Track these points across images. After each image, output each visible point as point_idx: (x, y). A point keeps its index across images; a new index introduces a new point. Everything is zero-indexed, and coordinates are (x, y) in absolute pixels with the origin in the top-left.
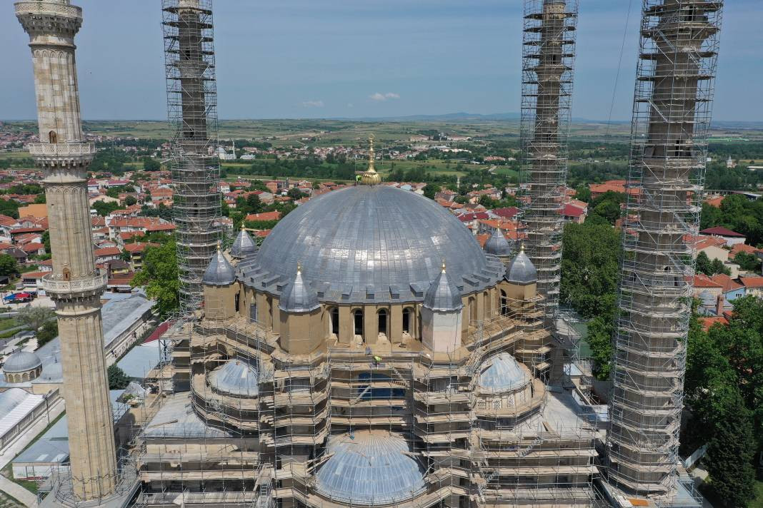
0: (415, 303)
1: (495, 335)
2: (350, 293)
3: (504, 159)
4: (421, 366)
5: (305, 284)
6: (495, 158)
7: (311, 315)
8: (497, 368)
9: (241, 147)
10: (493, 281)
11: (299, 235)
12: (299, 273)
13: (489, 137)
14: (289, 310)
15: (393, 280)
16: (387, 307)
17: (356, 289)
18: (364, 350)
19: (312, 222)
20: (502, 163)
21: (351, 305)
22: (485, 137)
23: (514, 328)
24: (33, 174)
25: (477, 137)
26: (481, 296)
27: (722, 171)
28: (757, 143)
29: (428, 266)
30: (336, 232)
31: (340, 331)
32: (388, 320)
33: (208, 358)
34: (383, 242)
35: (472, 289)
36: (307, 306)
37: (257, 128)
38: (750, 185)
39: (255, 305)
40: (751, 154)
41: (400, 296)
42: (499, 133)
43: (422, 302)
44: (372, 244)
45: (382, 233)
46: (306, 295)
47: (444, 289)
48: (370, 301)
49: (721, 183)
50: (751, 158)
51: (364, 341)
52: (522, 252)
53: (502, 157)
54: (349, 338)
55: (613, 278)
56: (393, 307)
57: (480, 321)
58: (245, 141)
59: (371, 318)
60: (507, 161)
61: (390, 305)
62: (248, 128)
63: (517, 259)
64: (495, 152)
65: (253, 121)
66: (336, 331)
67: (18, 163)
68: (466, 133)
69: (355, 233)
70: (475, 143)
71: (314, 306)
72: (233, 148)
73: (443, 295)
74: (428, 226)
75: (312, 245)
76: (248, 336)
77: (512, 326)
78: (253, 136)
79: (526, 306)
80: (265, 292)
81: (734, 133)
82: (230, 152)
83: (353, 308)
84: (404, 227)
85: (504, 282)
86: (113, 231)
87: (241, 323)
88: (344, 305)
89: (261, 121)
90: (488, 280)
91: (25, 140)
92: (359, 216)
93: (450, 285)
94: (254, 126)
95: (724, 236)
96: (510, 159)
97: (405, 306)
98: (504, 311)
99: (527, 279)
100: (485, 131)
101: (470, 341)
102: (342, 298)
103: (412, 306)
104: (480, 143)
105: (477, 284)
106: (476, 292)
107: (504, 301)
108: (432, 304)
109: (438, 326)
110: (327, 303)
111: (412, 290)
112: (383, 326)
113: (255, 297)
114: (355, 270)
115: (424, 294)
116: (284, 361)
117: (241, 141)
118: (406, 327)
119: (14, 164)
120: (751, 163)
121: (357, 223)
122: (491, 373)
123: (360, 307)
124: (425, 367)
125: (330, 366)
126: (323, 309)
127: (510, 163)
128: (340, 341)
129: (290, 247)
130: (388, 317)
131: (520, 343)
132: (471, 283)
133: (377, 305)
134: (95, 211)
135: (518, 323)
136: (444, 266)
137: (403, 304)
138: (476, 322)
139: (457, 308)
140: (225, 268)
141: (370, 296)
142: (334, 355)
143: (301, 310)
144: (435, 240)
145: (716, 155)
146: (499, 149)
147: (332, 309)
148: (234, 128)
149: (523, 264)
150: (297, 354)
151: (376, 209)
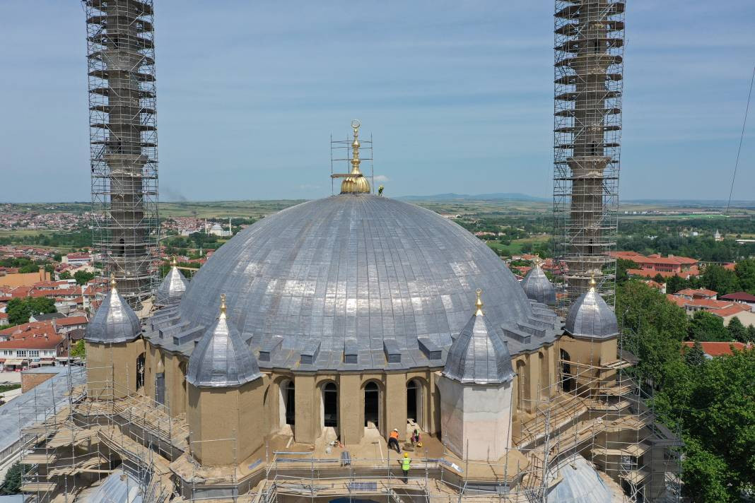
0: (428, 370)
1: (561, 425)
2: (316, 354)
3: (494, 234)
4: (443, 487)
5: (232, 336)
6: (485, 233)
7: (241, 392)
8: (571, 484)
9: (238, 225)
10: (550, 335)
11: (238, 261)
12: (223, 316)
13: (478, 215)
14: (202, 383)
15: (390, 332)
16: (379, 377)
17: (327, 346)
18: (339, 458)
19: (260, 242)
20: (492, 238)
21: (316, 374)
22: (474, 215)
23: (587, 413)
24: (31, 250)
25: (466, 215)
26: (534, 358)
27: (712, 243)
28: (740, 219)
29: (446, 308)
30: (296, 254)
31: (297, 419)
32: (380, 400)
33: (80, 467)
34: (372, 269)
35: (521, 346)
36: (235, 376)
37: (255, 208)
38: (743, 257)
39: (163, 374)
40: (736, 228)
41: (403, 358)
42: (487, 212)
43: (442, 368)
44: (355, 272)
45: (371, 256)
46: (233, 355)
47: (482, 342)
48: (350, 366)
49: (713, 255)
50: (736, 233)
51: (339, 438)
52: (592, 290)
53: (492, 232)
54: (314, 431)
55: (653, 344)
56: (389, 377)
57: (533, 401)
58: (242, 219)
59: (352, 398)
60: (497, 236)
61: (384, 373)
62: (246, 208)
63: (585, 300)
64: (485, 228)
65: (252, 202)
66: (291, 420)
67: (19, 240)
68: (455, 211)
69: (327, 253)
70: (465, 220)
71: (251, 374)
72: (230, 226)
73: (480, 354)
74: (444, 248)
75: (258, 276)
76: (146, 428)
77: (584, 410)
78: (250, 215)
79: (603, 376)
80: (176, 354)
81: (714, 211)
82: (227, 229)
83: (320, 378)
84: (407, 246)
85: (566, 338)
86: (87, 300)
87: (140, 407)
88: (304, 374)
89: (259, 202)
90: (542, 334)
91: (31, 220)
92: (334, 230)
93: (490, 335)
94: (253, 206)
95: (748, 302)
96: (500, 234)
97: (411, 376)
98: (568, 386)
99: (604, 331)
100: (473, 209)
101: (524, 437)
102: (301, 362)
103: (423, 375)
104: (469, 220)
105: (528, 340)
106: (527, 353)
107: (567, 368)
108: (461, 372)
109: (472, 411)
110: (274, 370)
111: (422, 347)
112: (372, 410)
113: (163, 361)
114: (325, 314)
115: (444, 355)
116: (188, 480)
117: (238, 220)
118: (412, 411)
119: (15, 241)
120: (737, 237)
121: (331, 240)
122: (562, 495)
123: (333, 378)
124: (450, 490)
125: (275, 487)
126: (267, 382)
127: (501, 238)
128: (297, 438)
129: (224, 281)
130: (381, 395)
131: (601, 438)
132: (518, 338)
133: (362, 373)
134: (74, 280)
135: (591, 403)
136: (479, 303)
137: (407, 371)
138: (528, 403)
139: (505, 379)
140: (121, 315)
141: (351, 358)
142: (284, 465)
143: (223, 383)
144: (458, 268)
145: (701, 230)
146: (488, 225)
147: (284, 382)
148: (233, 207)
149: (596, 308)
150: (214, 465)
151: (362, 221)
